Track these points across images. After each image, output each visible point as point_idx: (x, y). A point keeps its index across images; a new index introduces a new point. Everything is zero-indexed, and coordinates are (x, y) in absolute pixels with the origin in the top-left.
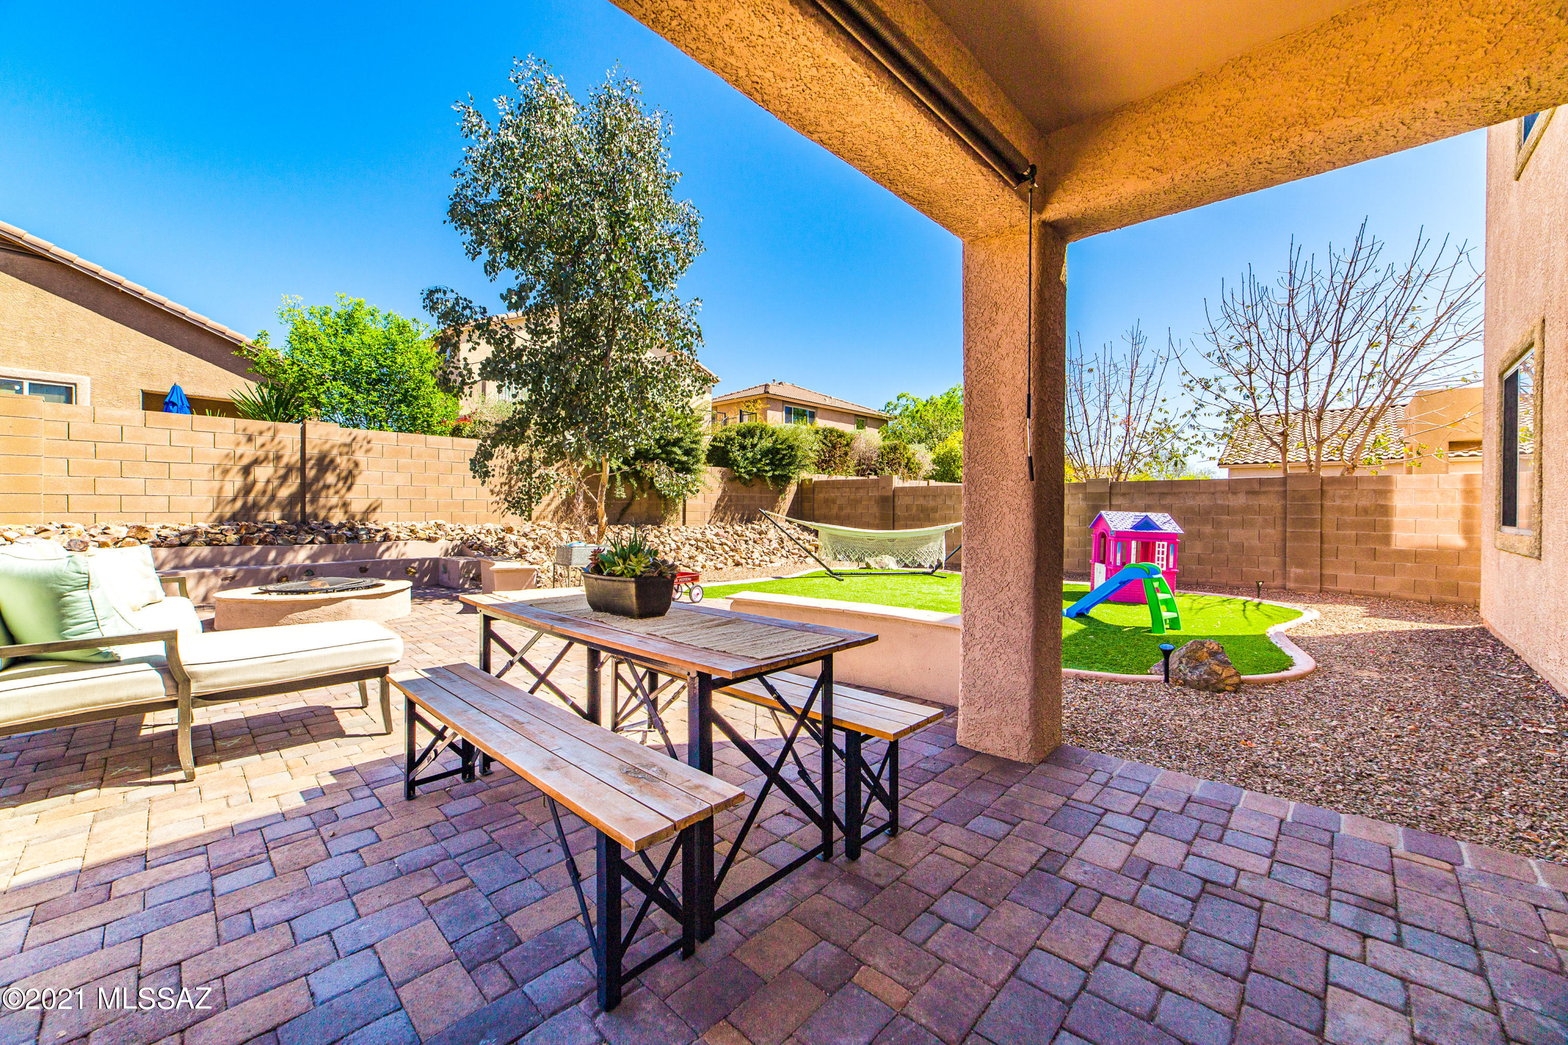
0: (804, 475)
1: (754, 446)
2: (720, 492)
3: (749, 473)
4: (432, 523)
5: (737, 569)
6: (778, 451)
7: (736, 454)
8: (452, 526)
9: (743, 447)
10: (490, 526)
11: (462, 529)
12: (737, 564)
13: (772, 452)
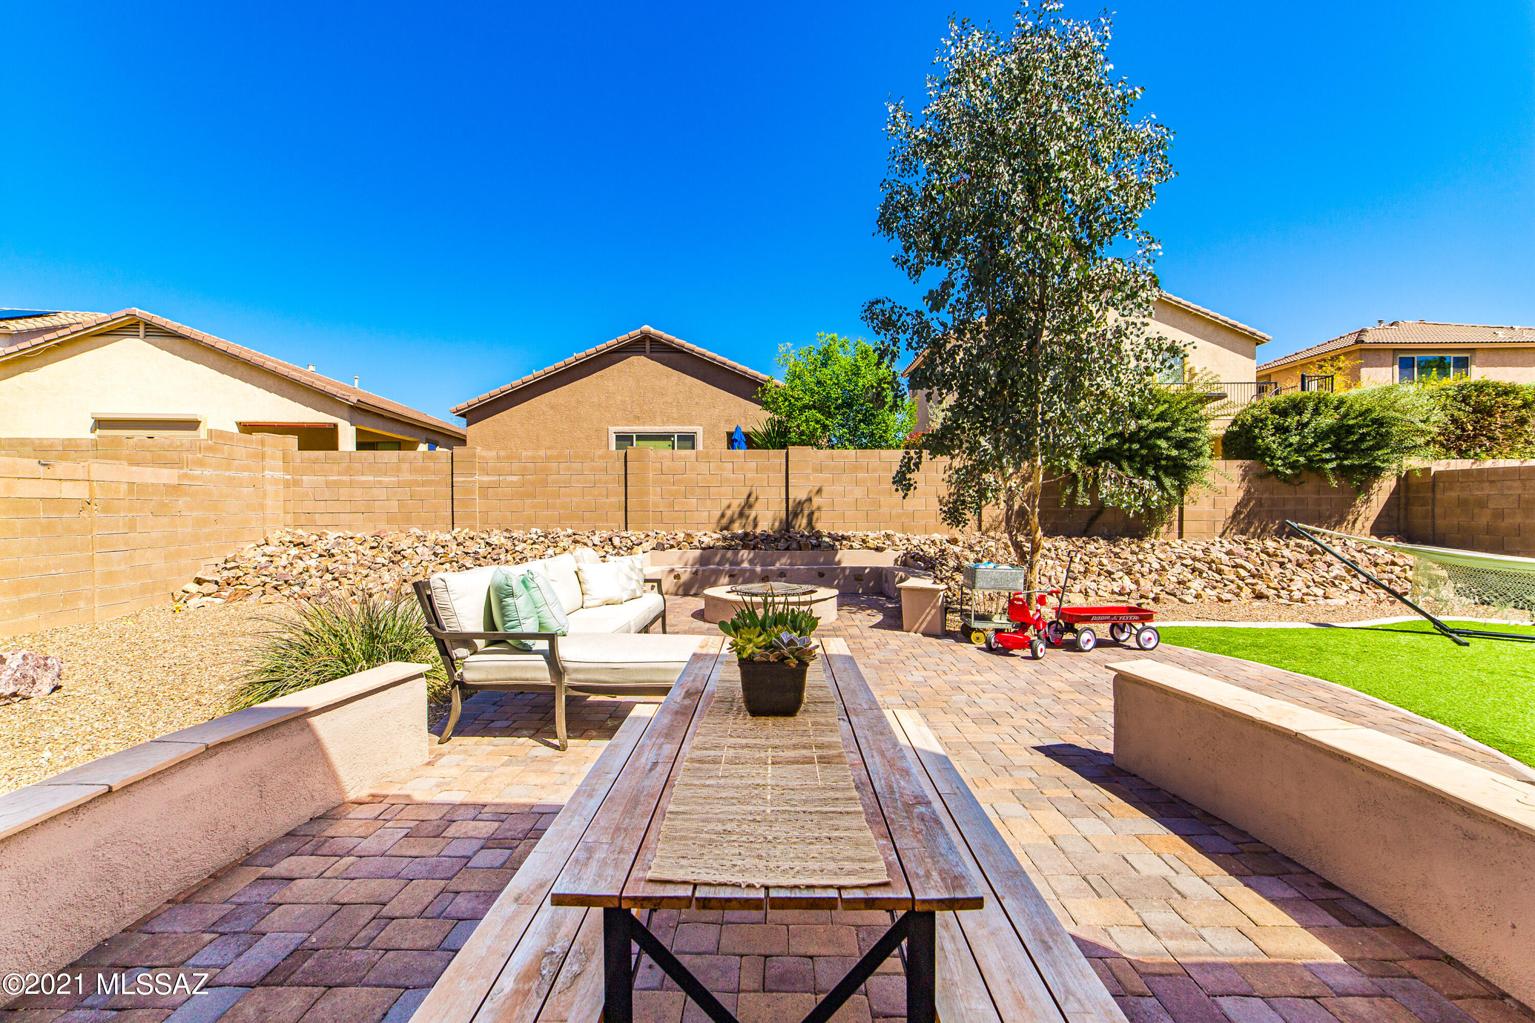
0: (1413, 462)
1: (1302, 426)
2: (1241, 494)
3: (1293, 466)
4: (883, 532)
5: (1257, 603)
6: (1350, 430)
7: (1270, 440)
8: (901, 535)
9: (1281, 430)
10: (936, 536)
11: (908, 540)
12: (1259, 596)
13: (1340, 432)
